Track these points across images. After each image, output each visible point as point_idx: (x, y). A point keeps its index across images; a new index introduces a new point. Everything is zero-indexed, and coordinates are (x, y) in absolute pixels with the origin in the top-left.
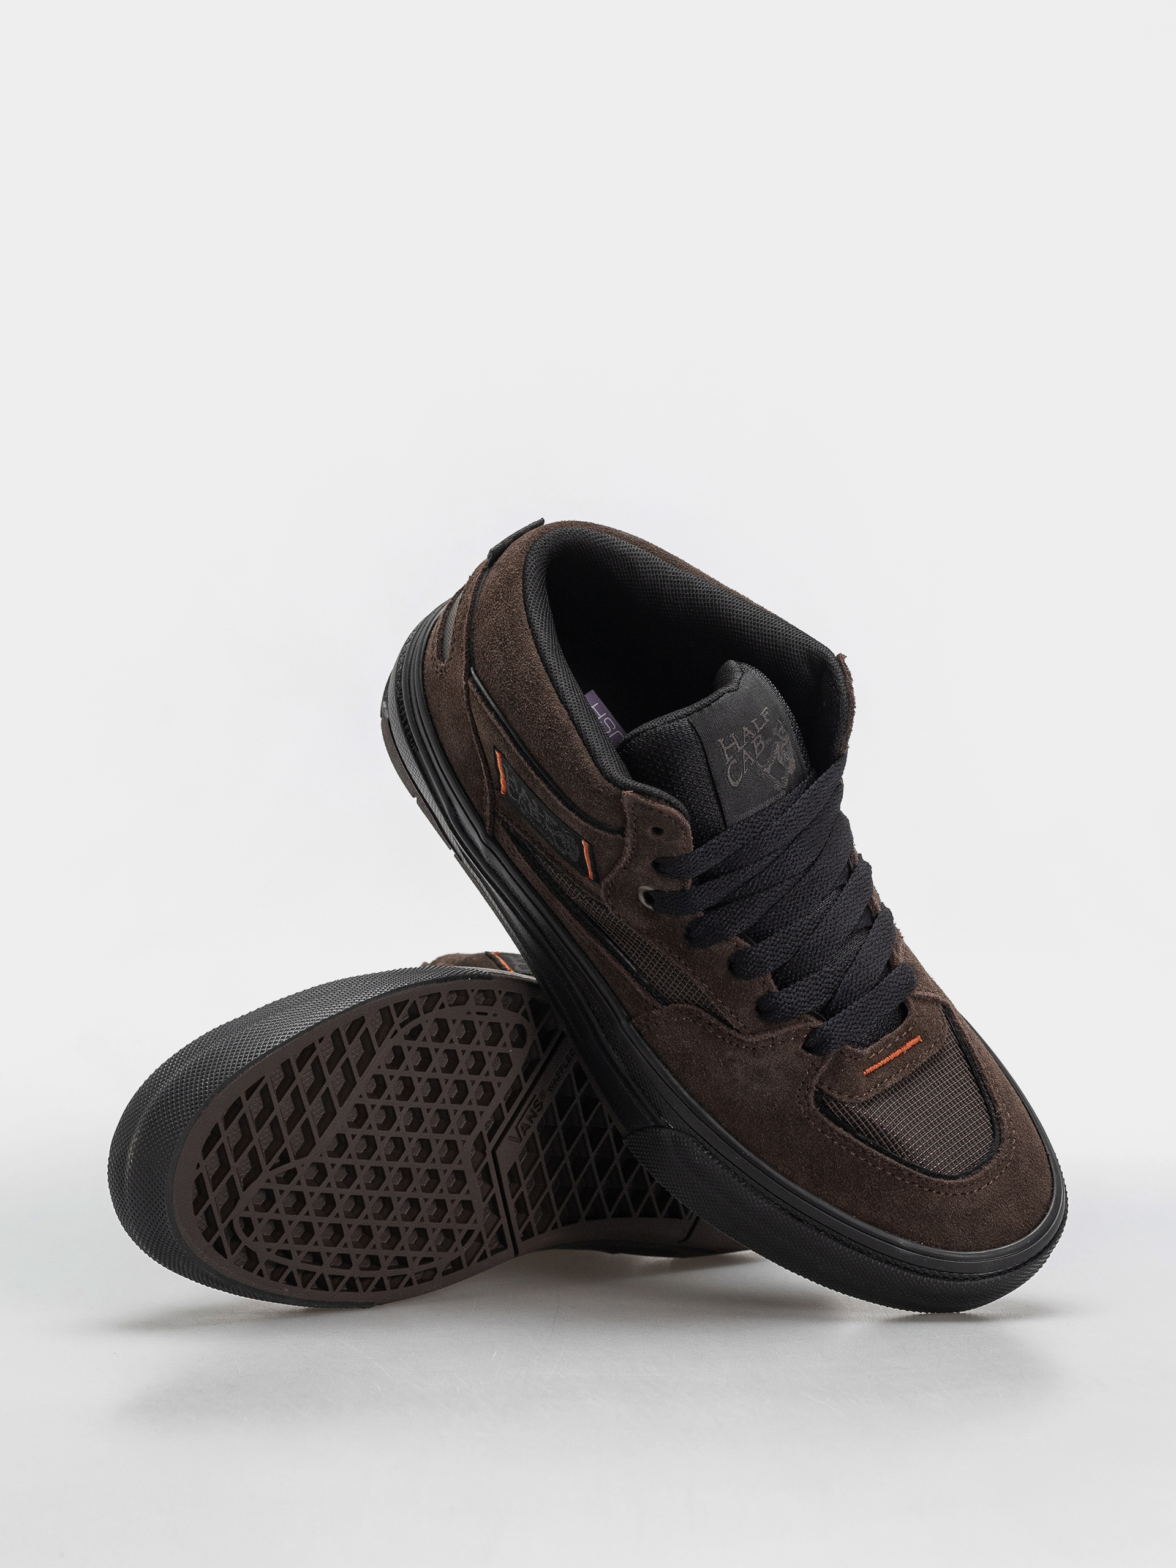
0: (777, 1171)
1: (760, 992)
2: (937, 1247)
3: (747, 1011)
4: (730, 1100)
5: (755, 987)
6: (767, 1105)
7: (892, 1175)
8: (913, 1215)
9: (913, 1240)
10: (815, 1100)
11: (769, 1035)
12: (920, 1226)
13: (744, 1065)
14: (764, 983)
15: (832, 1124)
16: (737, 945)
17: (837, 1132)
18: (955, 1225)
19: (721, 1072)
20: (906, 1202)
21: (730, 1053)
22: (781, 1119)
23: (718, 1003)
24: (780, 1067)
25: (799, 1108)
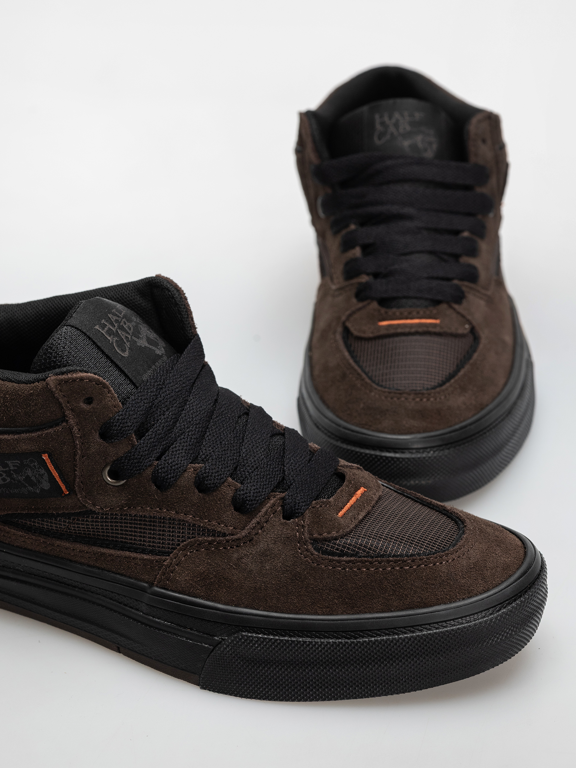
0: (319, 615)
1: (231, 494)
2: (463, 599)
3: (230, 514)
4: (255, 588)
5: (225, 492)
6: (283, 574)
7: (401, 568)
8: (433, 586)
9: (445, 603)
10: (314, 549)
11: (254, 521)
12: (444, 591)
13: (251, 556)
14: (229, 486)
15: (336, 558)
16: (194, 470)
17: (345, 561)
18: (467, 578)
19: (237, 573)
20: (423, 580)
21: (236, 555)
22: (298, 577)
23: (206, 523)
24: (276, 541)
25: (307, 561)
